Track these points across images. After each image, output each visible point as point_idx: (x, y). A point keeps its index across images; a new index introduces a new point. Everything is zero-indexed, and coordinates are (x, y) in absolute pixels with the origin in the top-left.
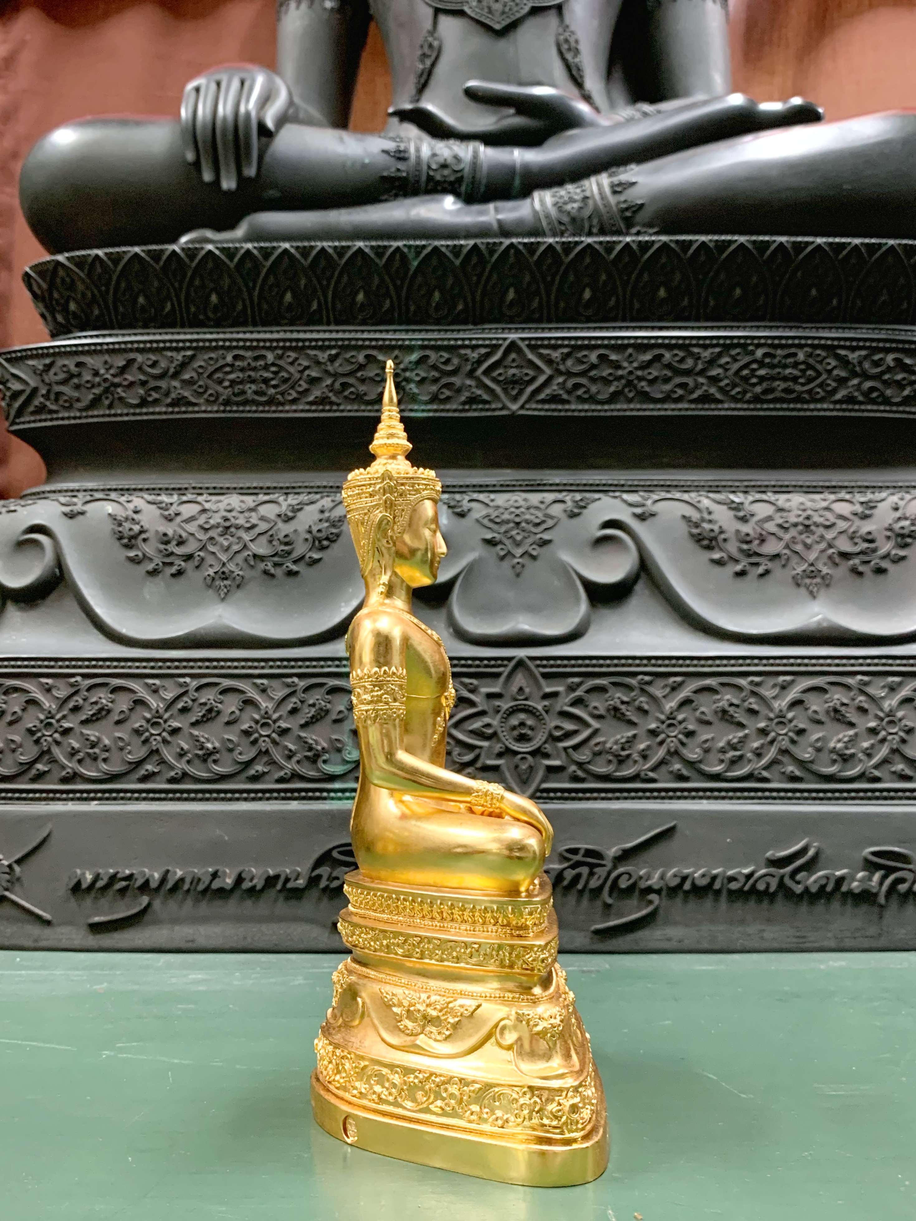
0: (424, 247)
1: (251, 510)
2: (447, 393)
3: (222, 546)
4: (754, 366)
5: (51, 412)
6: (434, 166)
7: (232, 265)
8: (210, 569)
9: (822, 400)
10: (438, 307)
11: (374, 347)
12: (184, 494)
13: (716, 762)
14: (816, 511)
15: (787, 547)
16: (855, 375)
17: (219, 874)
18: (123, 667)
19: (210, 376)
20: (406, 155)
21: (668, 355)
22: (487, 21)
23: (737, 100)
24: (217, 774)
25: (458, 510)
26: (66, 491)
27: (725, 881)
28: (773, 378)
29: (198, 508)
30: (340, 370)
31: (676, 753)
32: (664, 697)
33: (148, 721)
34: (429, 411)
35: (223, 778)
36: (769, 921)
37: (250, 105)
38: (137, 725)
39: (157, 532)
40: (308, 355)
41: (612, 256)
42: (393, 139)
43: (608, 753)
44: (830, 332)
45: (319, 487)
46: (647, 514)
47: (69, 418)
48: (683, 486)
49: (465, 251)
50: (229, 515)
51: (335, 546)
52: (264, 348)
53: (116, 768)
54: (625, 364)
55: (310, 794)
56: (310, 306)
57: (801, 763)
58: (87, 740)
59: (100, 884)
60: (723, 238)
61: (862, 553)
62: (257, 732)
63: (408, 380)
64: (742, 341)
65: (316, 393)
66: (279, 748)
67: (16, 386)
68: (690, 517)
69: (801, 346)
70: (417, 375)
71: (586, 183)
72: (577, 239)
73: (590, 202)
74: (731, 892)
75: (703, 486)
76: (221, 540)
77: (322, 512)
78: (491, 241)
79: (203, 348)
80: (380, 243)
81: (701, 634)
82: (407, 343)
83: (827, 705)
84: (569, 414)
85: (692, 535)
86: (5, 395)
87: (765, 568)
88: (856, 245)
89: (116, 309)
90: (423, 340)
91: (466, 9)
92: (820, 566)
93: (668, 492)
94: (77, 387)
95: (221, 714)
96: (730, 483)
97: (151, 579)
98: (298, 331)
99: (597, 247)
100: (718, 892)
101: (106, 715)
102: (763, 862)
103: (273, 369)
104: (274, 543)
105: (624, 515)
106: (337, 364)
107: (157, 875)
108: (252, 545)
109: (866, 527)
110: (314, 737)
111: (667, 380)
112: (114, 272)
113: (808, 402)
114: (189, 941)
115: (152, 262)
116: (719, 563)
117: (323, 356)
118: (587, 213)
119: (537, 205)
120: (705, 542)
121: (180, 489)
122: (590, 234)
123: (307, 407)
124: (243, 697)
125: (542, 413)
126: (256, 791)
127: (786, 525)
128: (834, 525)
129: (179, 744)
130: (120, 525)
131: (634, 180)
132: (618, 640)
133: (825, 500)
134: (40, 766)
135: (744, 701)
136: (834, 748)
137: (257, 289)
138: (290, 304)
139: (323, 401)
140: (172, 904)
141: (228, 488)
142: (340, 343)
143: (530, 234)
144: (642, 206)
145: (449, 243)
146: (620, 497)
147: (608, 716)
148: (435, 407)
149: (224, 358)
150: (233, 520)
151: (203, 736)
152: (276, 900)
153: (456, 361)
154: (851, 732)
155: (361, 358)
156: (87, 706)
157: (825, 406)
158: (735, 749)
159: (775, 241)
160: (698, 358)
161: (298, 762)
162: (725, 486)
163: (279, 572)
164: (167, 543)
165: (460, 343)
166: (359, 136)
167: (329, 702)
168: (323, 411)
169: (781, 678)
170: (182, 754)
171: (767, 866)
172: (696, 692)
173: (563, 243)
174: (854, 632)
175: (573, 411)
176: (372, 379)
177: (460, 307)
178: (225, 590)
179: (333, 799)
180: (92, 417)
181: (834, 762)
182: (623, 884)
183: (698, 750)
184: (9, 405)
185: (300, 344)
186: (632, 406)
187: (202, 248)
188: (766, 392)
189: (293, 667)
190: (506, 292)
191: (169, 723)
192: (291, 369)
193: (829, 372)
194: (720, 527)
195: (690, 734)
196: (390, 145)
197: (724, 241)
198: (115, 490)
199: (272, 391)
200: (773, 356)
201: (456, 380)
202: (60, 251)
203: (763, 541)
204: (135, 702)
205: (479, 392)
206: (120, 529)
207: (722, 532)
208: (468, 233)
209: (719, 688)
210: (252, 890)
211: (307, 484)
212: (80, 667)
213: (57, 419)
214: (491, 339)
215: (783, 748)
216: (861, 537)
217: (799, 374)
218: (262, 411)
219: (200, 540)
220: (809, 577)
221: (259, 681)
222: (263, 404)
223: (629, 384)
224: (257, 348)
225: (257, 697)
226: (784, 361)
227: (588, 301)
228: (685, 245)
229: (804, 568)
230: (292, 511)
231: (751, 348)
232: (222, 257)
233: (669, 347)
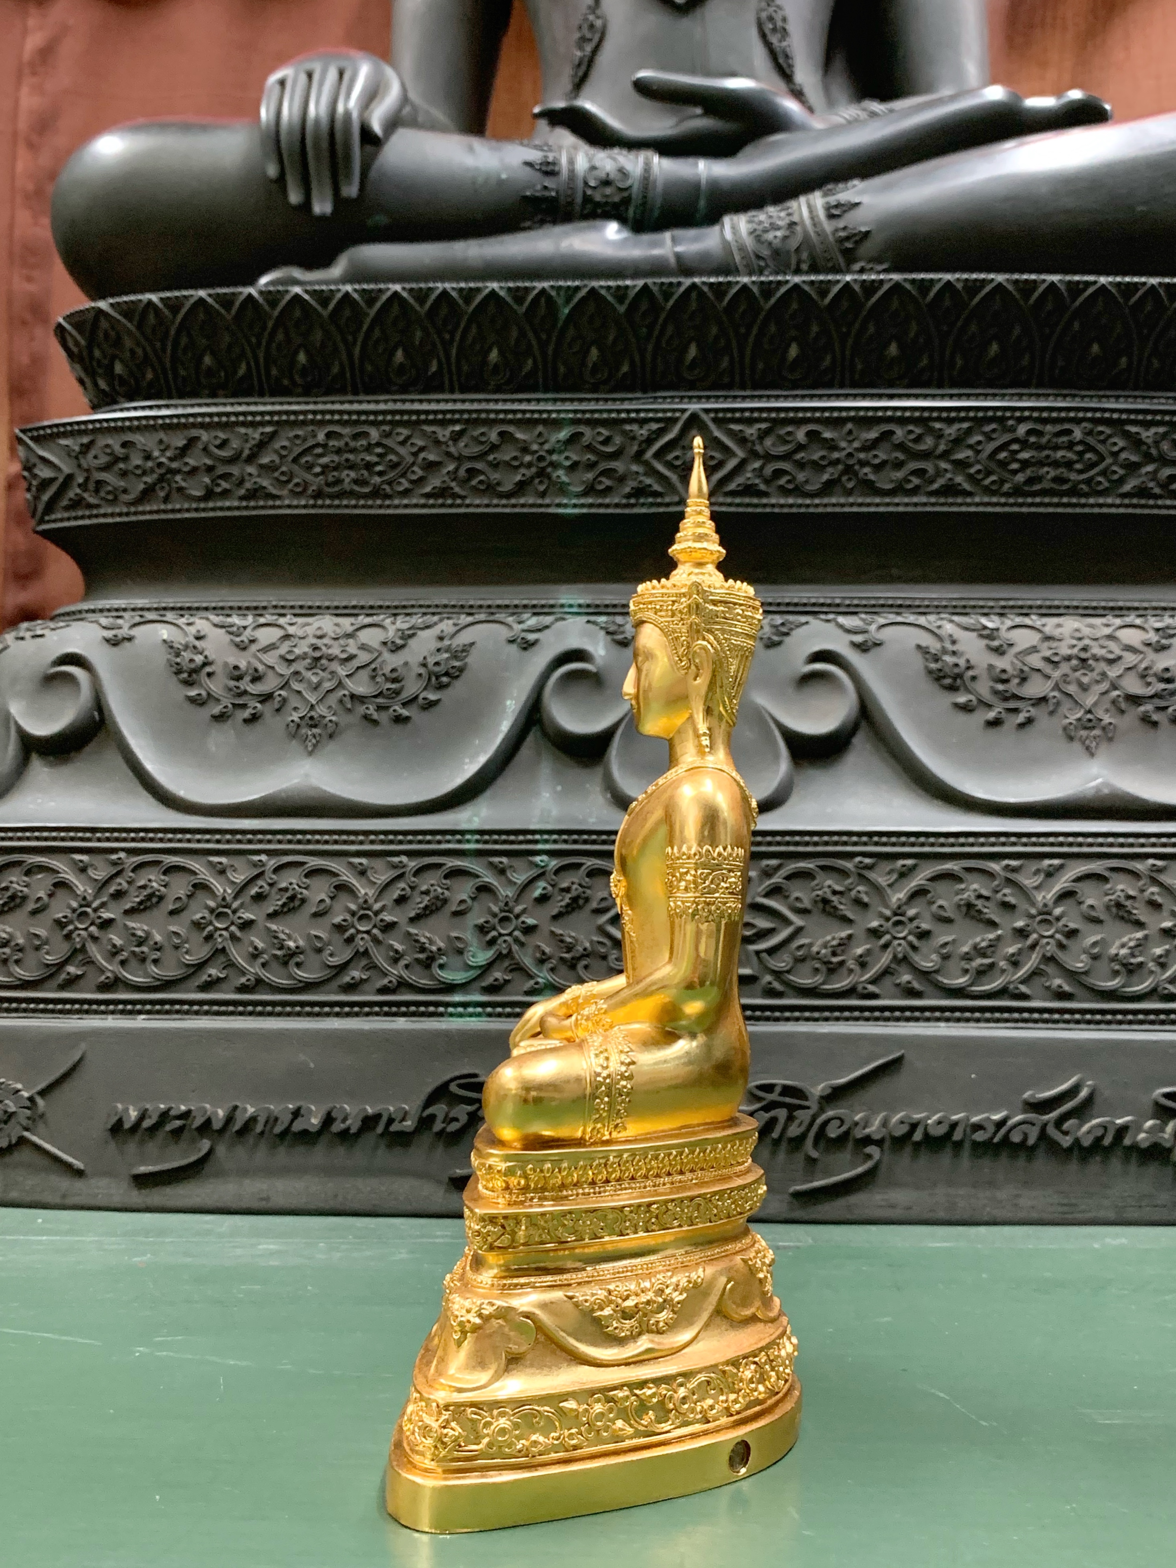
0: (577, 288)
1: (349, 636)
2: (607, 482)
3: (309, 682)
4: (1015, 447)
5: (90, 506)
6: (592, 183)
7: (325, 313)
8: (294, 713)
9: (1105, 493)
10: (595, 369)
11: (511, 422)
12: (261, 615)
13: (959, 972)
14: (1096, 639)
15: (1057, 687)
16: (1149, 458)
17: (302, 1112)
18: (180, 841)
19: (295, 460)
20: (557, 169)
21: (900, 433)
23: (995, 94)
24: (300, 981)
25: (619, 637)
26: (109, 610)
27: (968, 1129)
29: (279, 633)
30: (466, 452)
31: (904, 960)
32: (890, 886)
33: (212, 911)
34: (583, 506)
35: (308, 986)
36: (1026, 1184)
37: (352, 103)
38: (198, 916)
39: (226, 664)
40: (424, 431)
41: (827, 300)
42: (539, 148)
43: (814, 959)
44: (1117, 402)
45: (437, 606)
46: (870, 643)
47: (112, 515)
48: (919, 606)
49: (632, 294)
50: (319, 643)
51: (458, 684)
52: (366, 422)
53: (170, 972)
54: (843, 444)
55: (422, 1009)
56: (427, 366)
57: (1071, 975)
58: (134, 935)
59: (147, 1123)
60: (974, 276)
61: (1156, 696)
62: (353, 926)
63: (555, 465)
64: (999, 414)
65: (434, 482)
66: (382, 949)
67: (45, 473)
68: (927, 648)
69: (1078, 421)
70: (567, 458)
71: (793, 204)
72: (780, 278)
73: (798, 229)
74: (976, 1145)
75: (946, 607)
76: (308, 675)
77: (441, 638)
78: (665, 280)
79: (287, 423)
80: (520, 284)
81: (940, 803)
82: (554, 416)
83: (1107, 898)
84: (768, 510)
85: (930, 672)
86: (30, 484)
87: (1027, 715)
88: (1153, 286)
89: (175, 372)
90: (575, 412)
92: (1100, 714)
93: (898, 614)
94: (124, 474)
95: (305, 905)
96: (981, 603)
97: (217, 726)
98: (412, 401)
99: (806, 288)
100: (958, 1145)
101: (158, 902)
102: (1020, 1105)
103: (379, 450)
104: (378, 679)
105: (839, 645)
106: (462, 444)
107: (221, 1113)
108: (348, 682)
109: (1162, 662)
110: (428, 935)
111: (899, 465)
112: (173, 322)
113: (1086, 495)
114: (262, 1199)
115: (223, 311)
116: (966, 708)
117: (444, 434)
118: (794, 244)
119: (728, 235)
120: (948, 681)
121: (256, 608)
122: (798, 271)
123: (422, 501)
124: (335, 881)
125: (732, 509)
126: (352, 1004)
127: (1056, 659)
128: (1120, 658)
129: (252, 942)
130: (178, 655)
131: (857, 201)
132: (829, 810)
133: (1108, 625)
134: (72, 969)
135: (997, 892)
136: (1117, 955)
137: (359, 343)
138: (401, 365)
139: (442, 492)
140: (241, 1151)
141: (319, 607)
142: (466, 416)
143: (717, 272)
144: (867, 234)
145: (611, 283)
146: (835, 620)
147: (815, 910)
148: (590, 500)
149: (315, 436)
150: (324, 648)
151: (283, 932)
152: (376, 1148)
153: (618, 440)
154: (1140, 935)
155: (493, 436)
156: (133, 891)
157: (1109, 501)
158: (984, 956)
159: (1044, 281)
160: (939, 435)
161: (407, 966)
162: (974, 607)
163: (384, 718)
164: (239, 678)
165: (623, 415)
166: (494, 143)
167: (447, 889)
168: (443, 506)
169: (1047, 862)
170: (255, 955)
171: (1025, 1111)
172: (932, 879)
173: (762, 283)
174: (1145, 802)
175: (773, 506)
176: (507, 464)
177: (625, 368)
178: (314, 741)
179: (451, 1015)
180: (143, 513)
181: (1116, 973)
182: (833, 1132)
183: (934, 957)
184: (36, 498)
185: (414, 418)
186: (851, 500)
187: (287, 291)
188: (1030, 481)
189: (401, 842)
190: (685, 349)
191: (239, 914)
192: (402, 451)
193: (1115, 454)
194: (968, 661)
195: (924, 935)
196: (535, 156)
197: (976, 280)
198: (173, 609)
199: (377, 480)
200: (1039, 434)
201: (618, 466)
202: (103, 297)
203: (1024, 680)
204: (195, 886)
205: (648, 481)
206: (178, 660)
207: (969, 668)
208: (636, 270)
209: (963, 874)
210: (344, 1135)
211: (422, 603)
212: (125, 840)
213: (96, 516)
214: (664, 411)
215: (1049, 955)
216: (1155, 675)
217: (1075, 457)
218: (363, 507)
219: (282, 675)
220: (1086, 728)
221: (356, 860)
222: (365, 496)
223: (848, 470)
224: (357, 422)
225: (354, 881)
226: (1055, 440)
227: (795, 360)
228: (924, 286)
229: (1078, 716)
230: (402, 638)
231: (1010, 422)
232: (313, 302)
233: (902, 421)
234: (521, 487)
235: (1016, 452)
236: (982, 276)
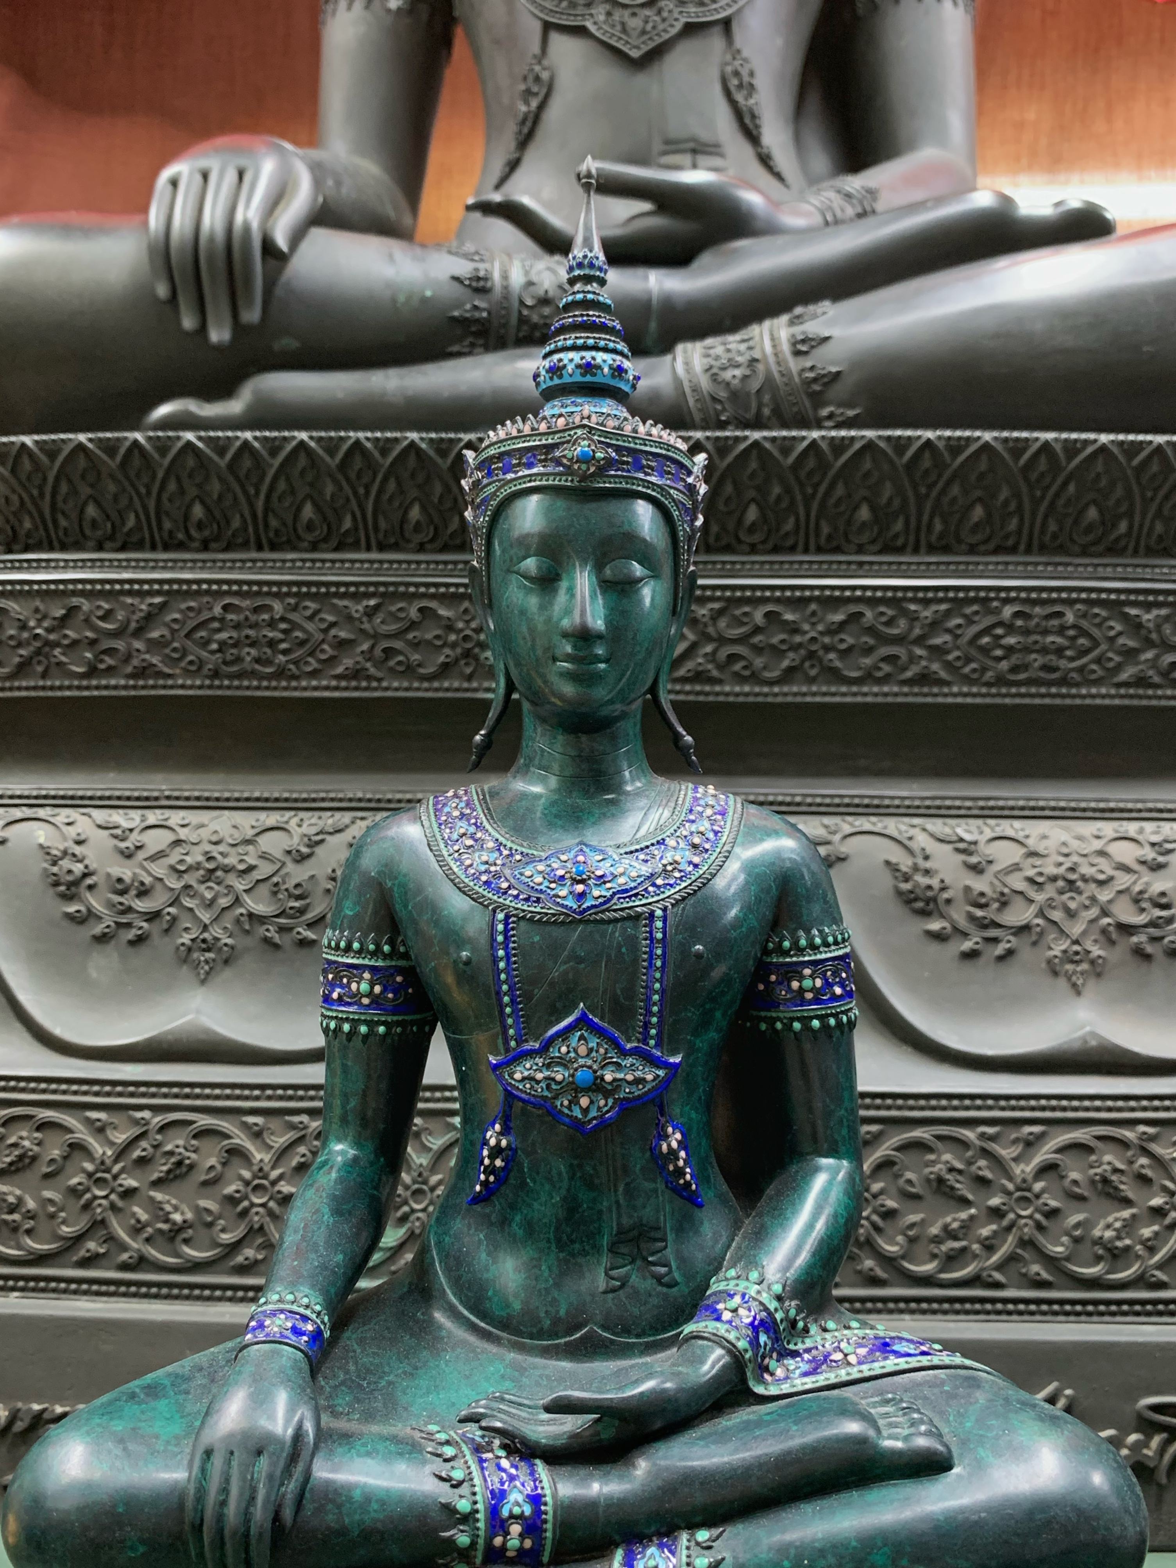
1: (248, 842)
3: (203, 898)
4: (999, 631)
6: (529, 302)
7: (223, 463)
8: (185, 935)
9: (1097, 682)
11: (433, 597)
13: (928, 1257)
14: (1085, 856)
15: (1041, 913)
16: (1149, 643)
18: (55, 1092)
19: (188, 636)
20: (489, 284)
21: (869, 614)
22: (619, 45)
24: (190, 1261)
28: (1027, 650)
29: (169, 837)
30: (382, 629)
31: (869, 1243)
33: (90, 1175)
37: (252, 212)
38: (74, 1181)
39: (109, 875)
40: (334, 605)
41: (791, 459)
42: (469, 257)
45: (350, 800)
46: (833, 857)
48: (888, 807)
50: (215, 851)
52: (269, 594)
53: (44, 1245)
54: (806, 627)
56: (340, 521)
57: (1050, 1261)
58: (4, 1200)
60: (958, 433)
61: (1153, 924)
62: (247, 1198)
64: (982, 594)
65: (347, 663)
68: (897, 864)
69: (1071, 602)
71: (755, 330)
72: (738, 433)
73: (760, 367)
75: (918, 807)
76: (202, 888)
79: (178, 592)
81: (910, 1049)
83: (1092, 1171)
84: (721, 699)
85: (899, 893)
87: (1008, 946)
88: (1160, 446)
89: (55, 522)
91: (589, 25)
92: (1089, 945)
93: (865, 818)
95: (194, 1172)
96: (958, 803)
97: (98, 948)
98: (324, 562)
99: (767, 445)
101: (30, 1164)
103: (283, 626)
104: (281, 896)
106: (377, 620)
108: (246, 898)
109: (1158, 884)
111: (868, 651)
112: (51, 468)
113: (1077, 685)
115: (103, 458)
116: (939, 937)
117: (357, 608)
118: (755, 385)
119: (681, 369)
120: (920, 905)
121: (145, 799)
122: (757, 423)
123: (334, 683)
124: (227, 1144)
125: (681, 697)
126: (246, 1288)
127: (1040, 880)
128: (1111, 878)
129: (134, 1214)
131: (826, 334)
133: (1098, 837)
135: (971, 1164)
136: (1101, 1238)
137: (262, 496)
138: (310, 521)
139: (356, 674)
141: (218, 799)
142: (382, 589)
144: (838, 373)
149: (211, 609)
150: (219, 857)
151: (168, 1203)
154: (1126, 1214)
155: (413, 613)
156: (3, 1150)
157: (1103, 691)
158: (955, 1238)
159: (1037, 439)
160: (913, 618)
162: (950, 807)
163: (286, 941)
164: (122, 893)
168: (356, 689)
169: (1028, 1129)
170: (137, 1229)
172: (898, 1149)
174: (1137, 1054)
175: (727, 694)
176: (429, 643)
178: (207, 968)
180: (20, 689)
181: (1099, 1258)
183: (900, 1238)
185: (323, 590)
186: (814, 688)
187: (178, 438)
188: (1015, 669)
189: (301, 1098)
191: (119, 1181)
192: (310, 626)
193: (1112, 640)
194: (942, 881)
195: (889, 1214)
196: (464, 268)
197: (960, 438)
198: (54, 798)
199: (282, 658)
200: (1027, 616)
203: (1004, 904)
204: (71, 1145)
206: (55, 869)
207: (943, 889)
209: (933, 1143)
215: (1026, 1238)
216: (1151, 900)
217: (1066, 643)
218: (267, 688)
219: (172, 889)
220: (1073, 962)
221: (251, 1119)
222: (270, 677)
223: (811, 655)
224: (259, 593)
225: (249, 1145)
226: (1044, 623)
227: (753, 524)
228: (900, 445)
229: (1063, 947)
230: (309, 846)
231: (995, 604)
232: (208, 451)
233: (872, 602)
234: (445, 669)
235: (1000, 637)
236: (967, 433)
